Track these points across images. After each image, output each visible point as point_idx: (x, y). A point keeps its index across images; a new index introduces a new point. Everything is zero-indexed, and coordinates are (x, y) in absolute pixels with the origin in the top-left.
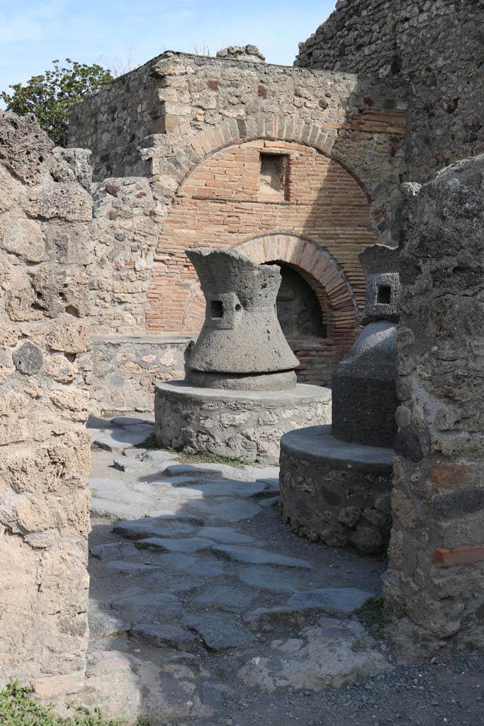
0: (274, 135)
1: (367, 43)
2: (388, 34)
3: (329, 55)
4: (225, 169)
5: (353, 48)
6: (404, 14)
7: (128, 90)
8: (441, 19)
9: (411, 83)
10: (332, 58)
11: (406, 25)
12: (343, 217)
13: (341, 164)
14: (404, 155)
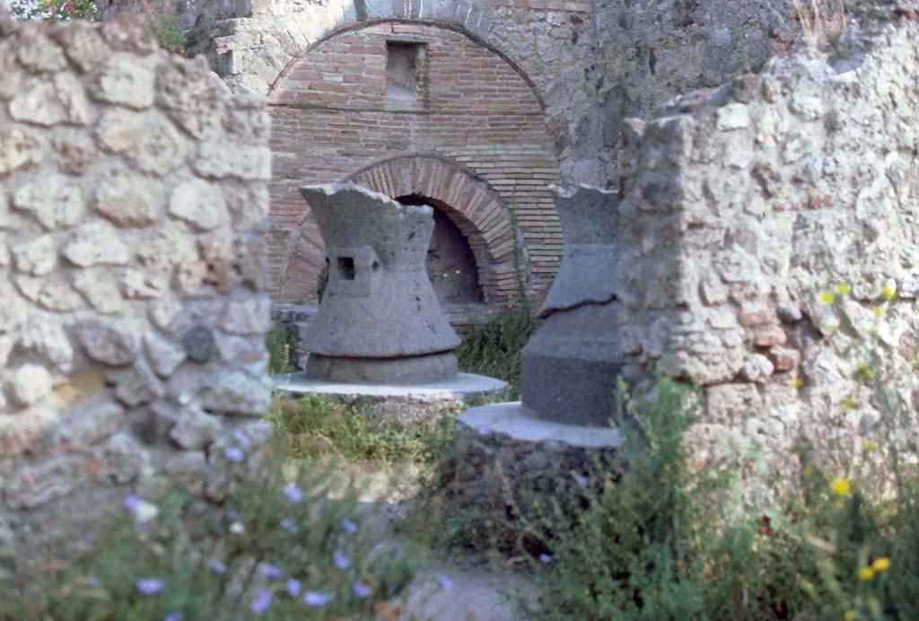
12: (506, 130)
13: (501, 55)
14: (589, 41)
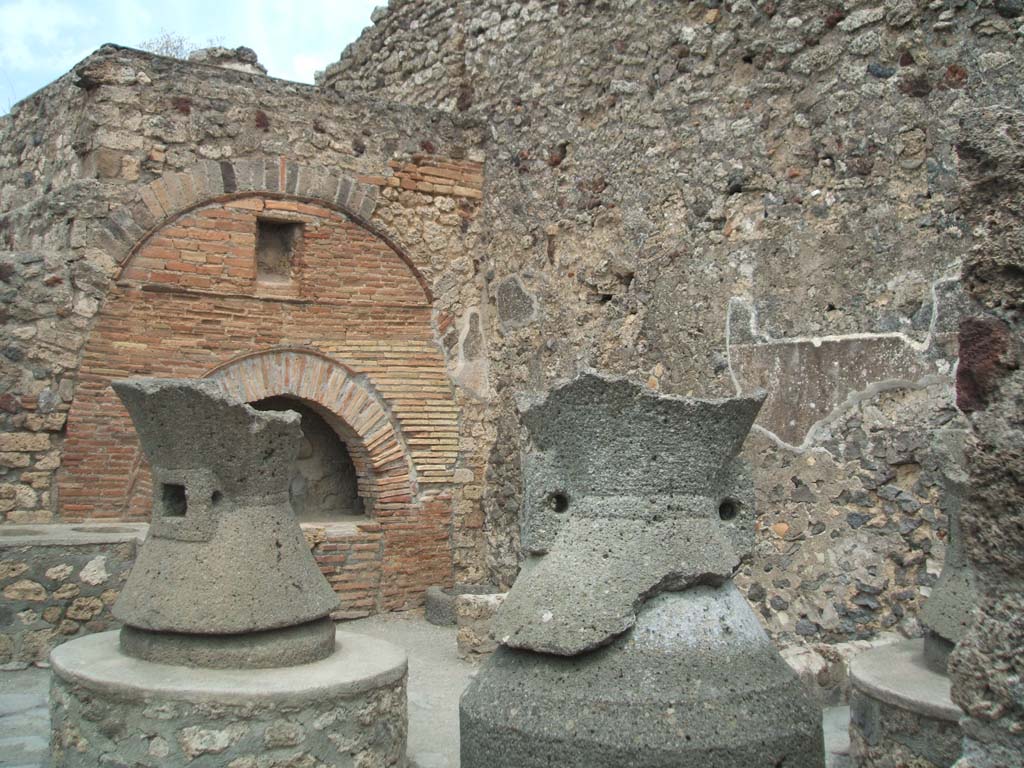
0: (281, 190)
1: (420, 67)
2: (451, 53)
3: (360, 88)
4: (200, 242)
5: (398, 74)
6: (477, 23)
7: (43, 115)
8: (536, 26)
9: (489, 122)
10: (364, 91)
11: (481, 39)
12: (390, 324)
13: (386, 241)
14: (480, 230)
